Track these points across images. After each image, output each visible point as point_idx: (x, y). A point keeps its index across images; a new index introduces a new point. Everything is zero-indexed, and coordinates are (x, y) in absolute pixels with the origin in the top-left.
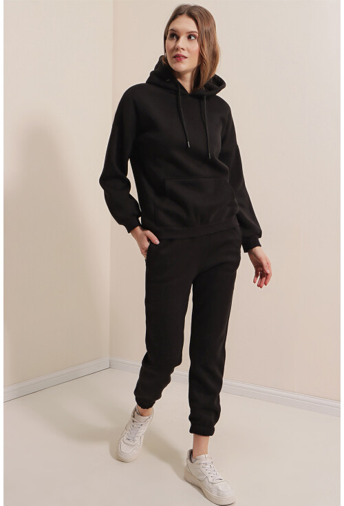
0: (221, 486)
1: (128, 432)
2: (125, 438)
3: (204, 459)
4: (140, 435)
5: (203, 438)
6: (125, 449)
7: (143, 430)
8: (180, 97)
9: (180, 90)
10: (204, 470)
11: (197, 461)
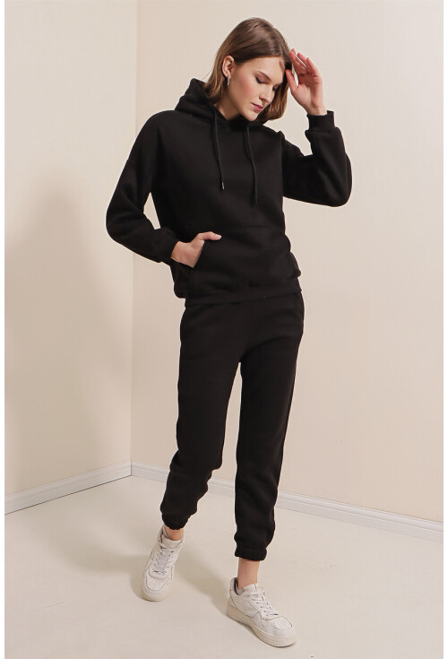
0: (277, 622)
1: (155, 562)
2: (151, 571)
3: (252, 589)
4: (171, 564)
5: (252, 564)
6: (153, 585)
7: (174, 558)
8: (216, 127)
9: (216, 117)
10: (254, 603)
11: (245, 593)
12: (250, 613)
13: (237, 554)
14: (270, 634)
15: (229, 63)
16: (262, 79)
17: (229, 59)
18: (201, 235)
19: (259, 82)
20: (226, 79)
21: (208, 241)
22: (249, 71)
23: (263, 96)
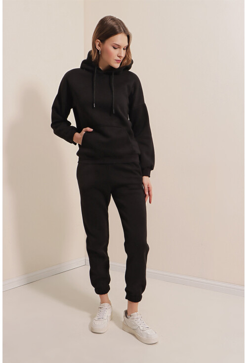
3: (136, 315)
10: (137, 322)
11: (132, 317)
12: (134, 327)
13: (126, 298)
14: (145, 337)
15: (98, 43)
16: (116, 47)
17: (98, 41)
18: (84, 129)
19: (115, 48)
20: (98, 51)
21: (87, 132)
22: (108, 45)
23: (119, 55)
